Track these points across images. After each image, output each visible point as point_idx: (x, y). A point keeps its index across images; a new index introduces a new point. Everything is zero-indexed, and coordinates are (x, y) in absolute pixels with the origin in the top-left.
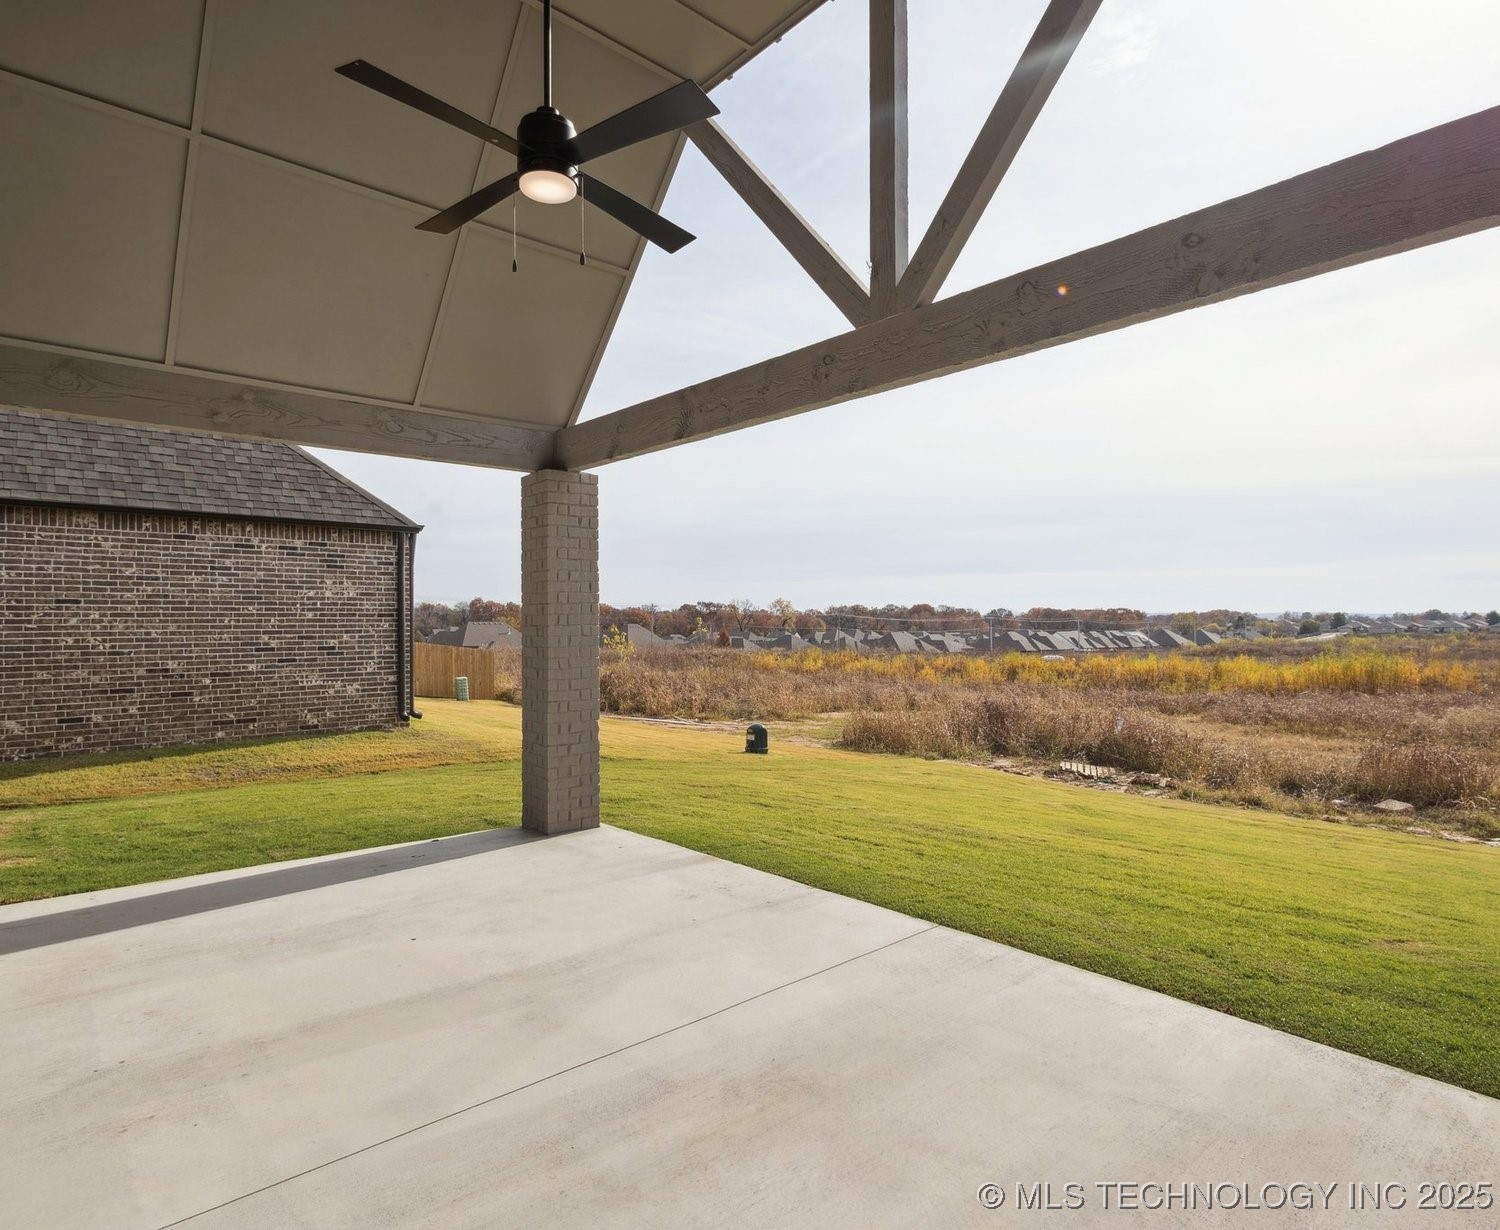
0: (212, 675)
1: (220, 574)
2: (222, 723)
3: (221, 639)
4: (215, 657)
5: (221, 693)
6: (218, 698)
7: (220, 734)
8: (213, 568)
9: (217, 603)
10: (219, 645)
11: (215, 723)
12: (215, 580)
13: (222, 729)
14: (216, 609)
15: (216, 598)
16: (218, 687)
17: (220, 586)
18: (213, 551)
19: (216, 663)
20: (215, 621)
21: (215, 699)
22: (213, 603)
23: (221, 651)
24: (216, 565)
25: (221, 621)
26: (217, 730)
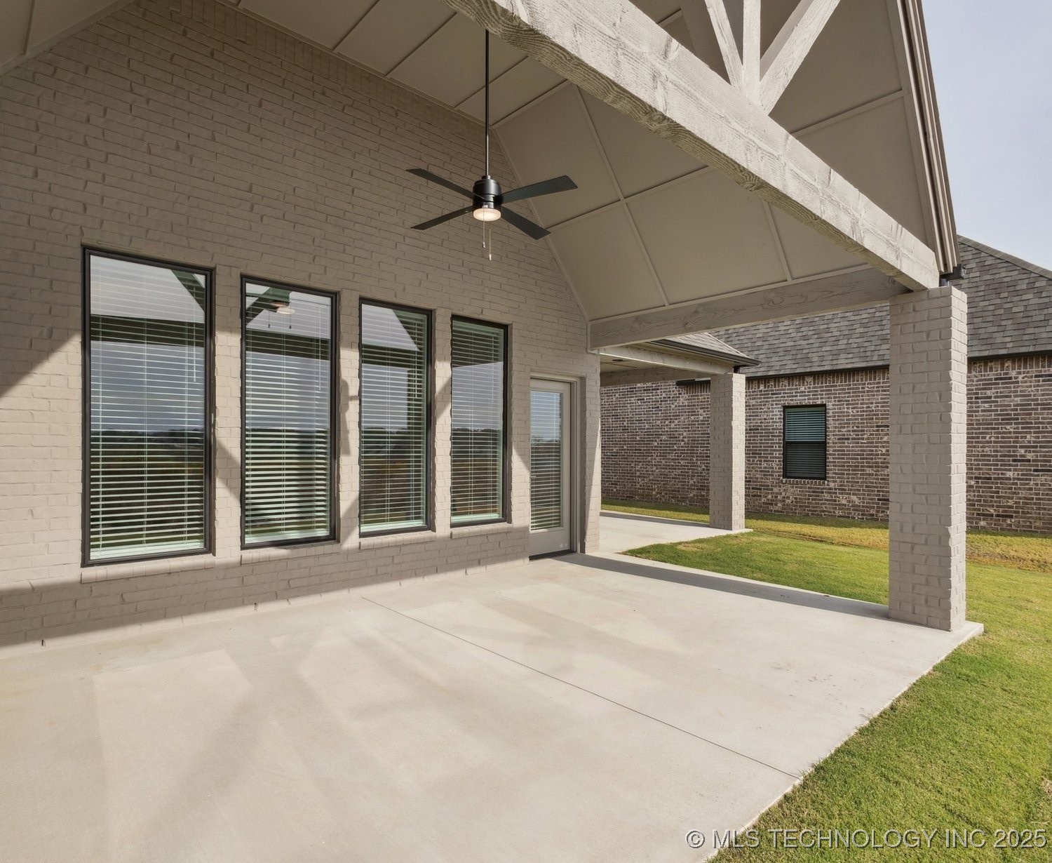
0: (976, 478)
1: (982, 402)
2: (983, 515)
3: (983, 451)
4: (978, 465)
5: (983, 492)
6: (981, 496)
7: (982, 523)
8: (977, 398)
9: (980, 424)
10: (982, 456)
11: (978, 514)
12: (978, 407)
13: (984, 520)
14: (979, 429)
15: (979, 420)
16: (981, 487)
17: (982, 411)
18: (977, 385)
19: (980, 469)
20: (978, 438)
21: (978, 496)
22: (977, 424)
23: (983, 460)
24: (980, 396)
25: (983, 438)
26: (980, 520)
